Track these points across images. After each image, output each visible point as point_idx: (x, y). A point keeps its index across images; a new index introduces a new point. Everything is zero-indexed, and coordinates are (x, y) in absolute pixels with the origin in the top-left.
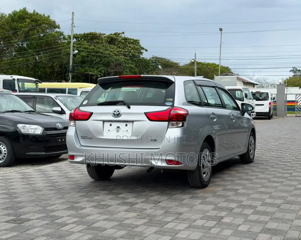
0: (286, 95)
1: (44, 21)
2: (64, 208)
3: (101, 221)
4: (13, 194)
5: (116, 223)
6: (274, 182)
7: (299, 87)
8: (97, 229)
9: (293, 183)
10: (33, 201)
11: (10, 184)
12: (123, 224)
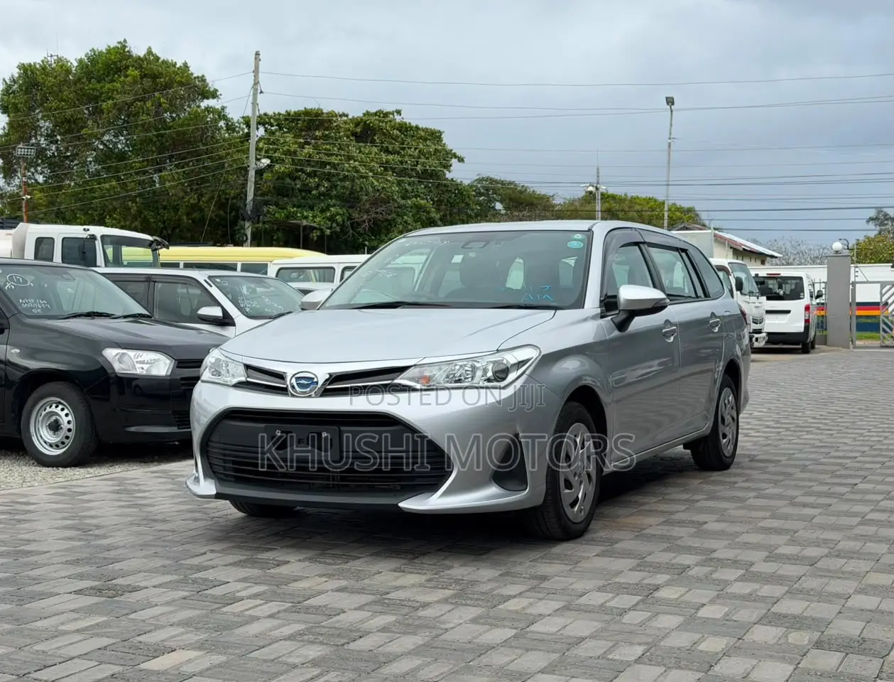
0: (854, 284)
1: (173, 75)
2: (232, 561)
3: (329, 593)
4: (94, 528)
5: (370, 598)
6: (805, 505)
7: (891, 264)
8: (317, 610)
9: (859, 508)
10: (144, 546)
11: (85, 505)
12: (389, 599)
